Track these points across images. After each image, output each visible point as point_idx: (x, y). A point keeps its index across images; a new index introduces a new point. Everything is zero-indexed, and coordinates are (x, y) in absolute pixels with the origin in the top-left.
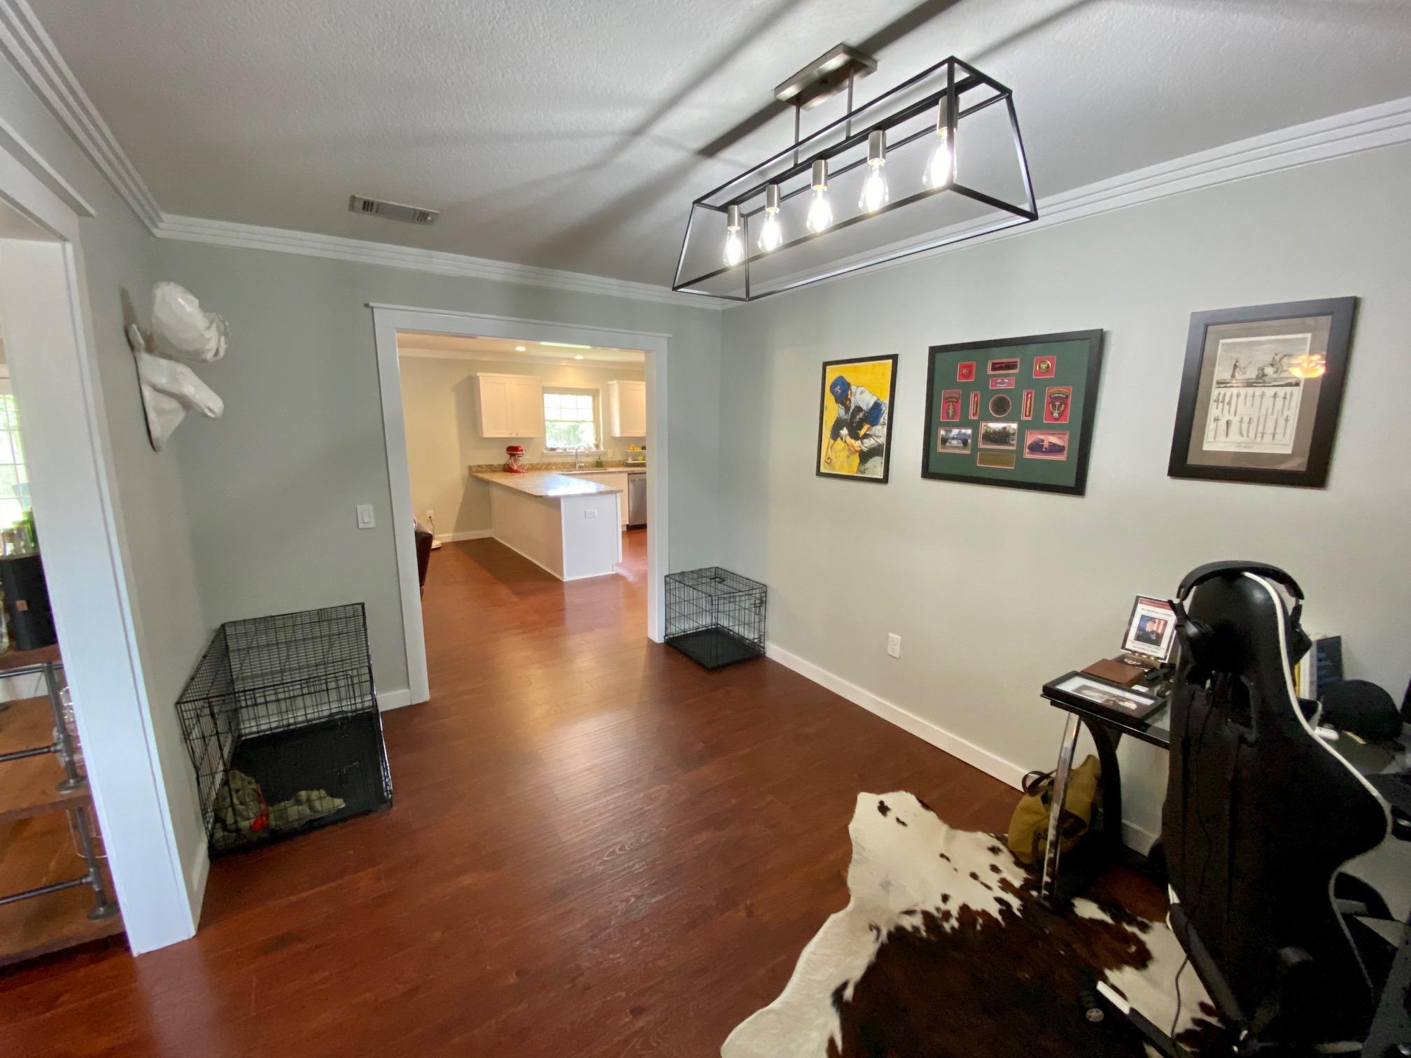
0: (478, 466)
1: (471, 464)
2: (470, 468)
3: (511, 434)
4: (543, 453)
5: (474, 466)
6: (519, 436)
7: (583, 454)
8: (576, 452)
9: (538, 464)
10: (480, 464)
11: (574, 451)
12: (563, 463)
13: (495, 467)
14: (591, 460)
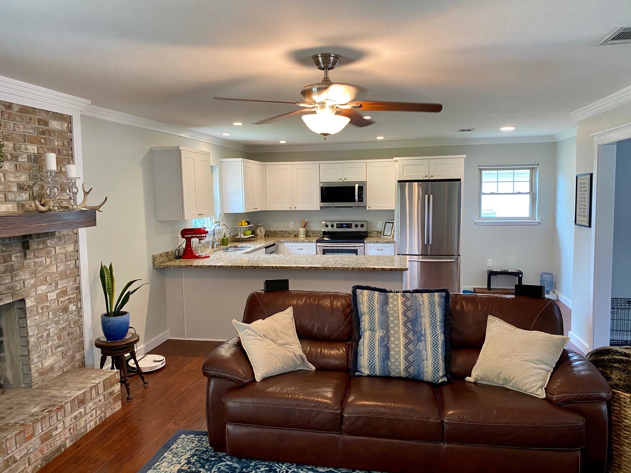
0: (161, 255)
1: (154, 254)
2: (155, 258)
5: (157, 255)
8: (214, 231)
13: (170, 255)
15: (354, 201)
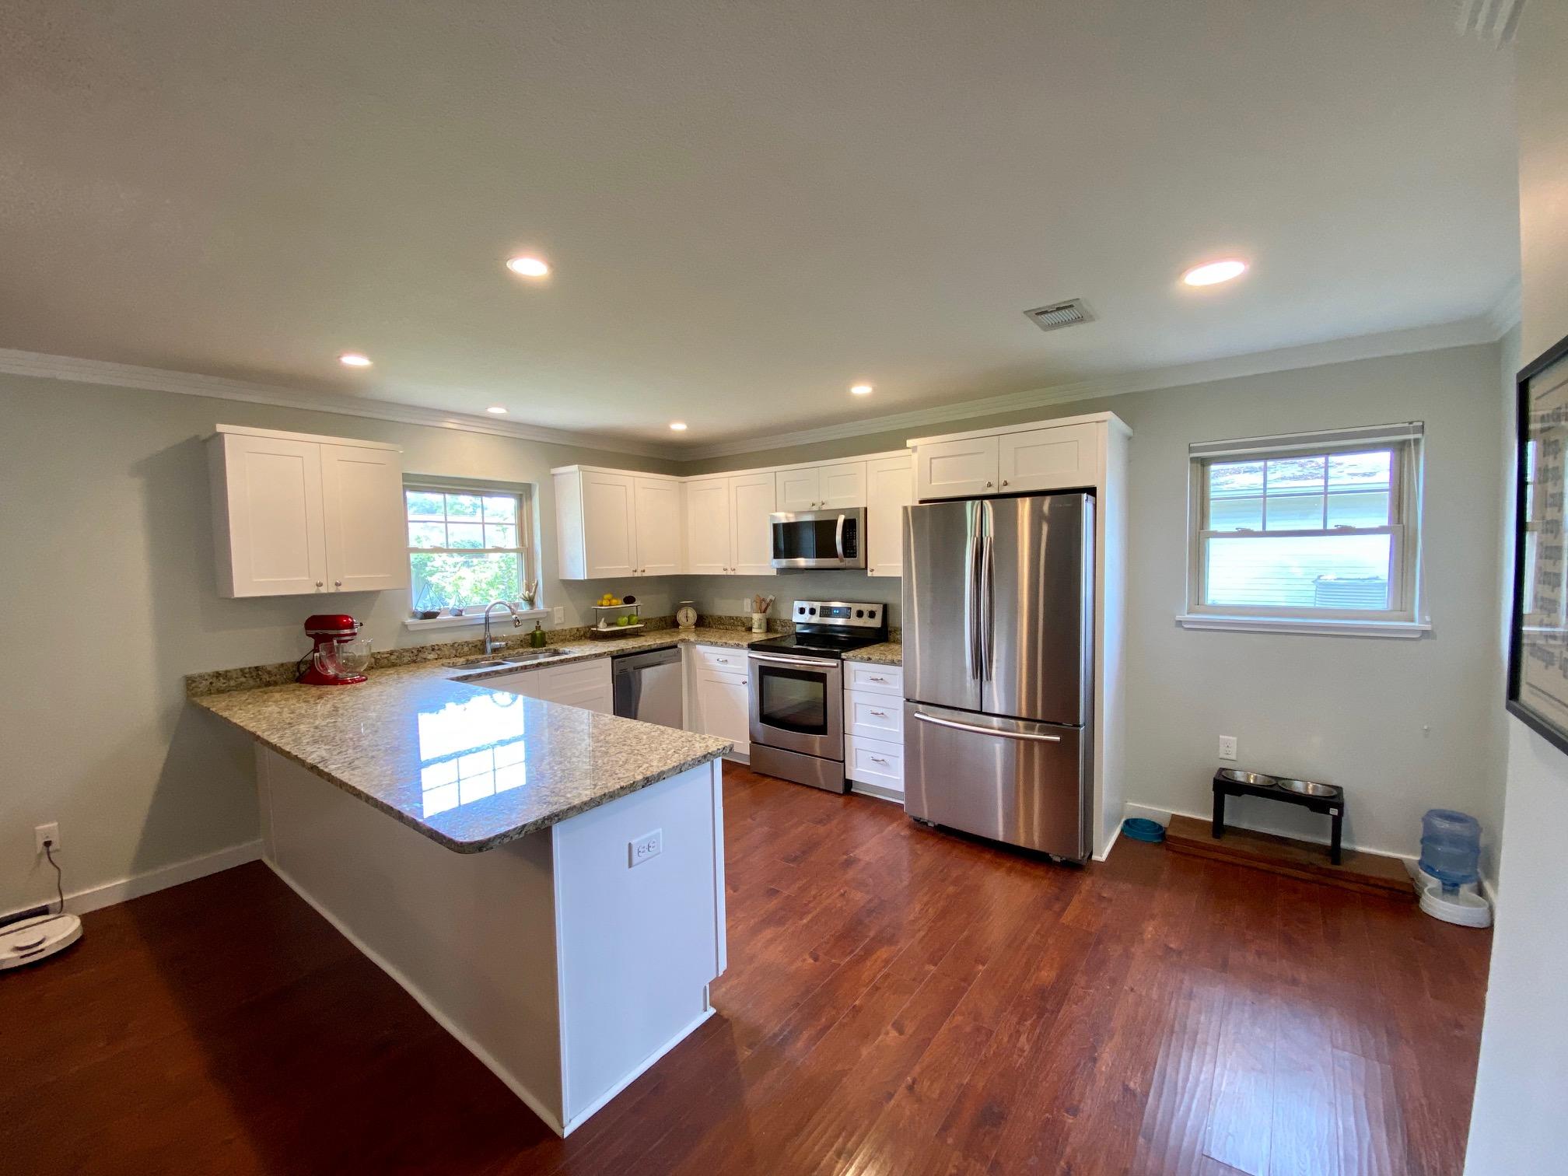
0: (218, 675)
1: (194, 671)
2: (190, 682)
3: (319, 585)
4: (405, 626)
5: (201, 676)
6: (342, 589)
7: (503, 622)
8: (487, 619)
9: (391, 653)
10: (221, 668)
11: (483, 615)
12: (453, 646)
13: (269, 673)
14: (519, 632)
15: (835, 555)
